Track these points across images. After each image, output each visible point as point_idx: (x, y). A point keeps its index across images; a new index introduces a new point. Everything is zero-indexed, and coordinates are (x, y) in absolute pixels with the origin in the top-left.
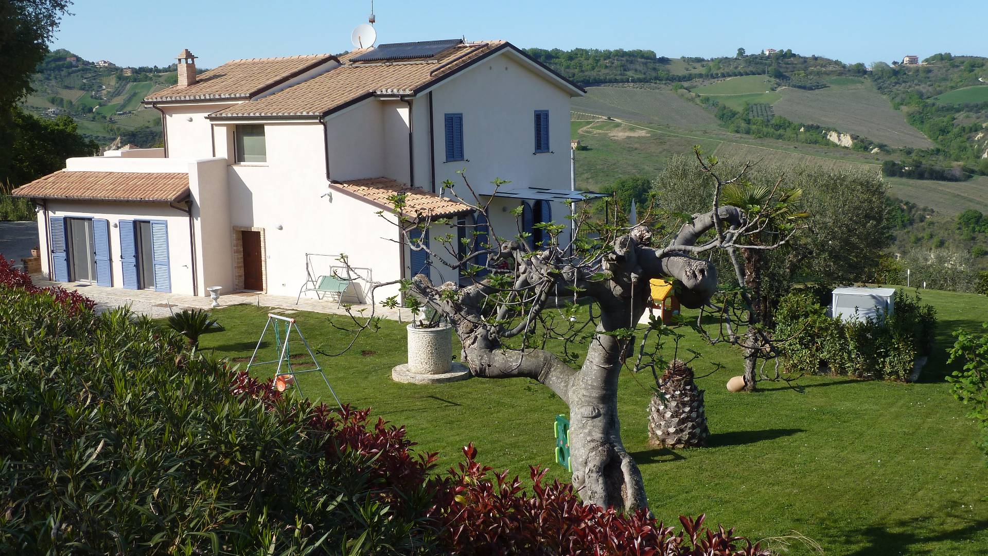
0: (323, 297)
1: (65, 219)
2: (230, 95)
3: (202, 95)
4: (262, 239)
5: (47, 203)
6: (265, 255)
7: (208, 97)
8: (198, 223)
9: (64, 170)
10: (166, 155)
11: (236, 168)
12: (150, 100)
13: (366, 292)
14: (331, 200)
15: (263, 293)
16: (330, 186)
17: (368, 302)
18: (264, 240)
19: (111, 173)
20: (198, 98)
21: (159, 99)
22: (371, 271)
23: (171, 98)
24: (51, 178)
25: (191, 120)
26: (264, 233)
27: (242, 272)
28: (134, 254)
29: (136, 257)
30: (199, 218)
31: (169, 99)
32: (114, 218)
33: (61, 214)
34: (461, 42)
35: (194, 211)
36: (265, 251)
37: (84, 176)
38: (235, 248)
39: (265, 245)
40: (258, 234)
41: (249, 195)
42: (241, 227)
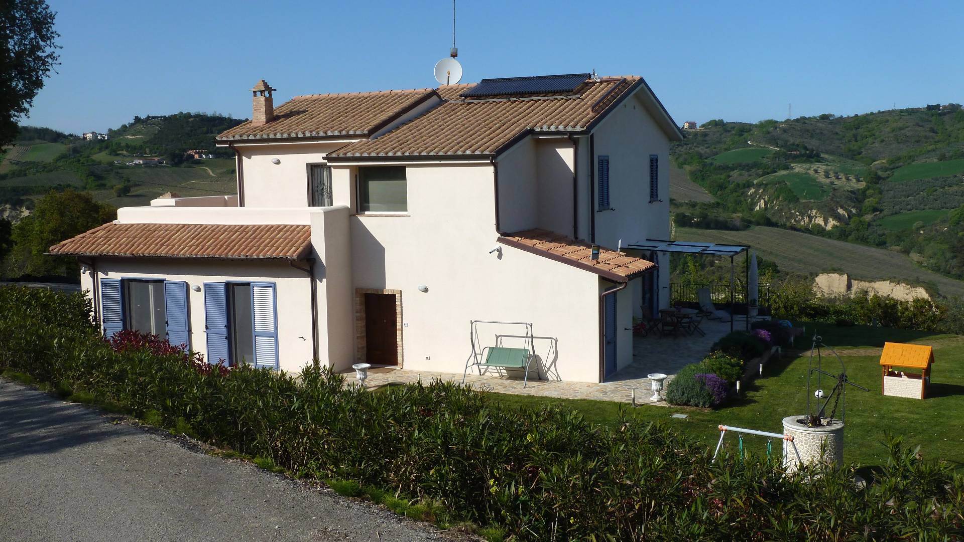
0: (485, 372)
1: (123, 281)
2: (340, 132)
3: (300, 133)
4: (398, 303)
5: (96, 263)
6: (402, 323)
7: (308, 134)
8: (322, 286)
9: (114, 222)
10: (242, 204)
11: (362, 219)
12: (225, 139)
13: (548, 366)
14: (500, 256)
15: (398, 367)
16: (499, 240)
17: (550, 378)
18: (401, 304)
19: (184, 226)
20: (293, 135)
21: (237, 138)
22: (556, 340)
23: (255, 135)
24: (100, 232)
25: (278, 162)
26: (401, 296)
27: (364, 343)
28: (225, 322)
29: (228, 327)
30: (324, 280)
31: (251, 137)
32: (195, 281)
33: (117, 276)
34: (589, 76)
35: (317, 270)
36: (402, 318)
37: (147, 230)
38: (358, 314)
39: (402, 310)
40: (392, 298)
41: (381, 250)
42: (368, 289)
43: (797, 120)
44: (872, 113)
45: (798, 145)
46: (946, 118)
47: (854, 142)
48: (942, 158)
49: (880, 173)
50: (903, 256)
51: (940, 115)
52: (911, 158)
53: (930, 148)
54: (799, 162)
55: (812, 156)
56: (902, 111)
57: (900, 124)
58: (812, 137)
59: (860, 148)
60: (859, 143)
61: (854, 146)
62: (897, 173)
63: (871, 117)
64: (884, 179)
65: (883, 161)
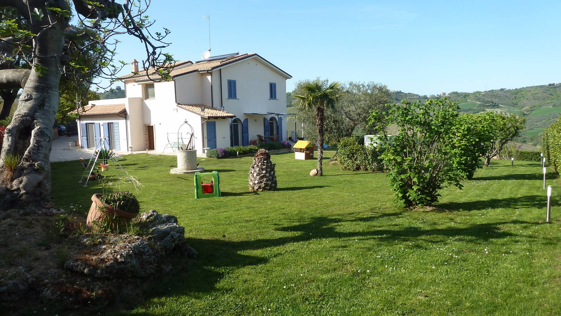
1: (86, 124)
4: (154, 129)
6: (155, 135)
7: (139, 75)
8: (128, 122)
9: (87, 105)
10: (125, 97)
11: (145, 101)
14: (177, 111)
15: (155, 150)
16: (177, 106)
25: (134, 85)
26: (155, 126)
27: (148, 142)
29: (109, 137)
30: (129, 120)
32: (101, 122)
33: (85, 122)
35: (127, 117)
38: (145, 133)
39: (155, 131)
40: (152, 127)
41: (149, 111)
42: (147, 124)
43: (490, 91)
44: (523, 88)
45: (489, 101)
46: (557, 89)
47: (515, 100)
48: (554, 106)
49: (525, 112)
50: (534, 147)
51: (554, 88)
52: (540, 106)
53: (549, 102)
54: (489, 108)
55: (495, 106)
56: (537, 87)
57: (536, 92)
58: (496, 98)
59: (517, 102)
60: (517, 100)
61: (515, 101)
62: (533, 112)
63: (523, 89)
64: (527, 115)
65: (527, 107)
